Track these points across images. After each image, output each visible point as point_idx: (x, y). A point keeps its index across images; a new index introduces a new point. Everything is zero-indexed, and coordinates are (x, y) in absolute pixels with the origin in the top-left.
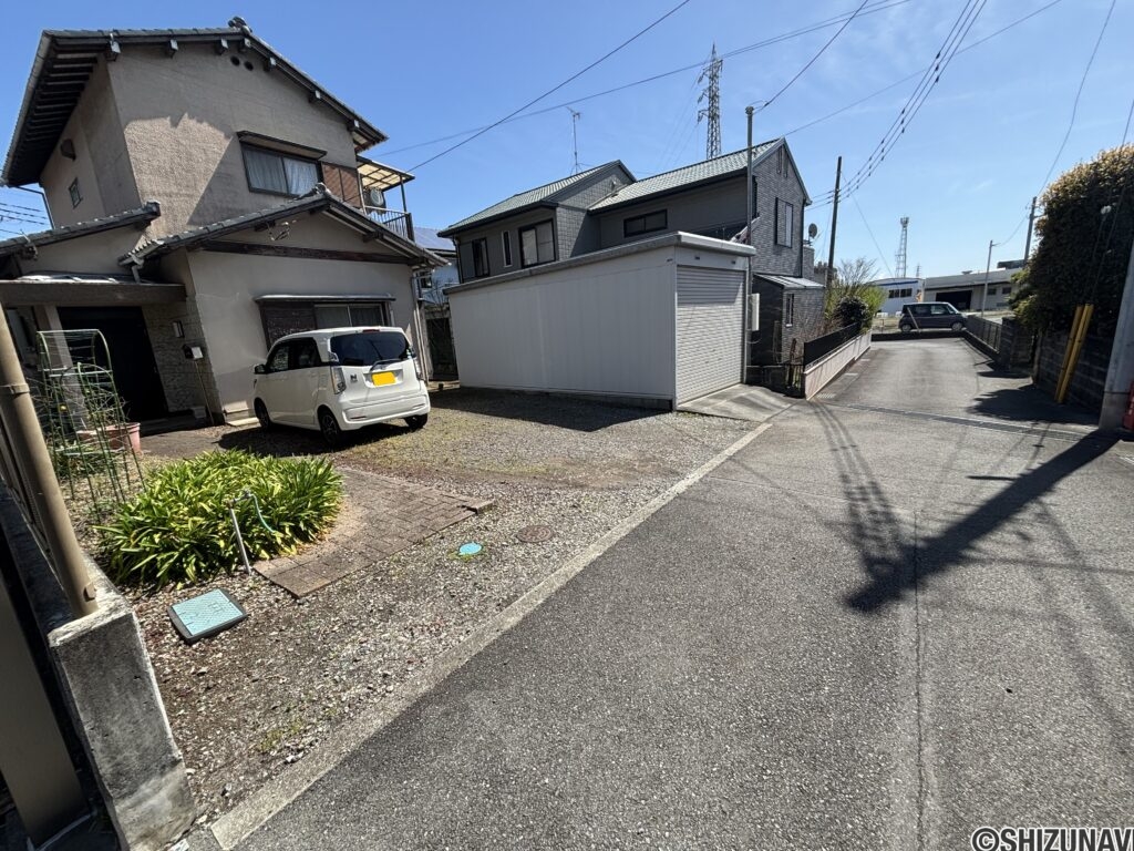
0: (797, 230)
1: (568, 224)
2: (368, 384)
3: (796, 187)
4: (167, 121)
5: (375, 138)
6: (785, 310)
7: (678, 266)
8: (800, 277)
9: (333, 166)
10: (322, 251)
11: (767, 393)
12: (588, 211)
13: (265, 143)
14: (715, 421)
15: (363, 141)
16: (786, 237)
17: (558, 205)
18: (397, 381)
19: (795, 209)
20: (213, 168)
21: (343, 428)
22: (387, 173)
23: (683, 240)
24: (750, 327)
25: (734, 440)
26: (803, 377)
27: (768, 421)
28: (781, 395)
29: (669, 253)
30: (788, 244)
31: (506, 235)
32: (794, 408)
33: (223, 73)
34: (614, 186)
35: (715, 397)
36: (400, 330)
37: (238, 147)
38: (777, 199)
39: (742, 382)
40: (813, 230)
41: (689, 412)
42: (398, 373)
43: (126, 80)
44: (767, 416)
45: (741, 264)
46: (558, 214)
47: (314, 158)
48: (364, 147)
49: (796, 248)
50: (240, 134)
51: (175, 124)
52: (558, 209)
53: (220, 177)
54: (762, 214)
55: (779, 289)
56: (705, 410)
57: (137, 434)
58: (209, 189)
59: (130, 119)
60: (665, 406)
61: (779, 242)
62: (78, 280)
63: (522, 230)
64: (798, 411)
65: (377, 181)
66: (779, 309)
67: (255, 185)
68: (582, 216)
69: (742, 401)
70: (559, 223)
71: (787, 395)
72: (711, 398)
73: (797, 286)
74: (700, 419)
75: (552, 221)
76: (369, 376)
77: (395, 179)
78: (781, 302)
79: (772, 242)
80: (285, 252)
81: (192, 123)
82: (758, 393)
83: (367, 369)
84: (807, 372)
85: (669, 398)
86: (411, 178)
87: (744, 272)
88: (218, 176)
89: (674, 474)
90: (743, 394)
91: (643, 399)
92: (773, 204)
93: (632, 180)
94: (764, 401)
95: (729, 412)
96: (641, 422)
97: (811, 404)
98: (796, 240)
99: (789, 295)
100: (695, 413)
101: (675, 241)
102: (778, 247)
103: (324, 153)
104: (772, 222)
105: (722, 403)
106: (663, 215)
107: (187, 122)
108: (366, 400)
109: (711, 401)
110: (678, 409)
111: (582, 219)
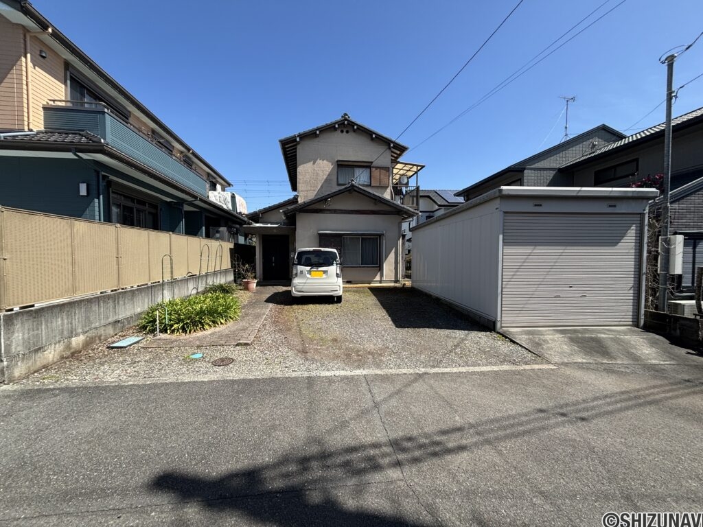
1: (534, 181)
2: (308, 276)
4: (312, 163)
5: (403, 149)
7: (505, 213)
9: (377, 168)
12: (558, 169)
13: (346, 163)
14: (506, 349)
15: (398, 152)
17: (525, 169)
18: (324, 276)
20: (325, 177)
22: (411, 166)
23: (504, 193)
29: (497, 203)
33: (338, 137)
34: (594, 146)
35: (561, 331)
37: (336, 167)
39: (636, 326)
41: (503, 336)
42: (325, 272)
43: (301, 151)
46: (525, 175)
47: (367, 166)
48: (400, 155)
50: (338, 161)
51: (314, 164)
52: (525, 171)
53: (327, 181)
58: (322, 187)
59: (300, 164)
62: (269, 225)
65: (408, 171)
67: (340, 182)
68: (552, 173)
70: (525, 181)
72: (555, 330)
76: (309, 272)
77: (415, 169)
81: (321, 161)
83: (308, 268)
86: (423, 167)
88: (326, 180)
90: (601, 336)
95: (539, 345)
100: (506, 337)
101: (497, 194)
103: (372, 162)
105: (552, 337)
107: (319, 161)
108: (305, 283)
109: (547, 332)
110: (500, 331)
111: (552, 175)
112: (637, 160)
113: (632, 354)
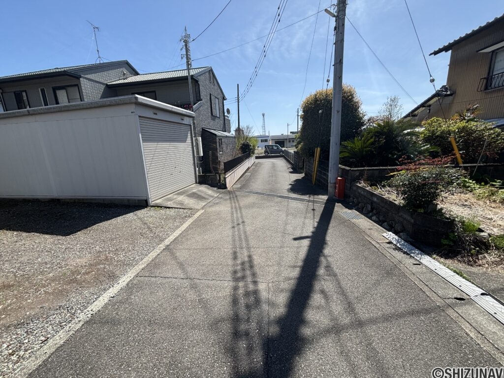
0: (221, 110)
1: (91, 90)
3: (219, 91)
6: (218, 144)
7: (140, 116)
8: (225, 131)
11: (208, 188)
12: (107, 85)
14: (171, 212)
16: (217, 112)
17: (81, 77)
19: (220, 100)
23: (140, 101)
24: (199, 154)
25: (178, 227)
26: (225, 178)
27: (203, 208)
28: (215, 189)
29: (132, 108)
30: (218, 116)
31: (43, 91)
32: (220, 196)
34: (124, 74)
35: (178, 194)
38: (210, 94)
39: (196, 183)
40: (228, 111)
41: (158, 207)
44: (204, 204)
45: (187, 121)
46: (82, 82)
49: (222, 118)
52: (81, 79)
54: (203, 100)
55: (214, 136)
56: (169, 204)
60: (143, 204)
61: (213, 114)
63: (55, 90)
64: (221, 198)
66: (215, 145)
69: (194, 195)
70: (83, 88)
71: (219, 188)
72: (175, 194)
73: (223, 135)
74: (163, 211)
75: (78, 86)
78: (216, 142)
79: (210, 114)
82: (204, 189)
84: (226, 176)
85: (145, 198)
87: (190, 125)
90: (194, 191)
91: (128, 200)
92: (209, 96)
93: (137, 74)
94: (205, 193)
95: (182, 204)
97: (230, 192)
98: (222, 115)
99: (219, 139)
100: (161, 207)
101: (134, 100)
102: (214, 117)
104: (209, 104)
105: (181, 198)
106: (154, 93)
109: (175, 197)
110: (152, 205)
111: (103, 88)
113: (209, 195)
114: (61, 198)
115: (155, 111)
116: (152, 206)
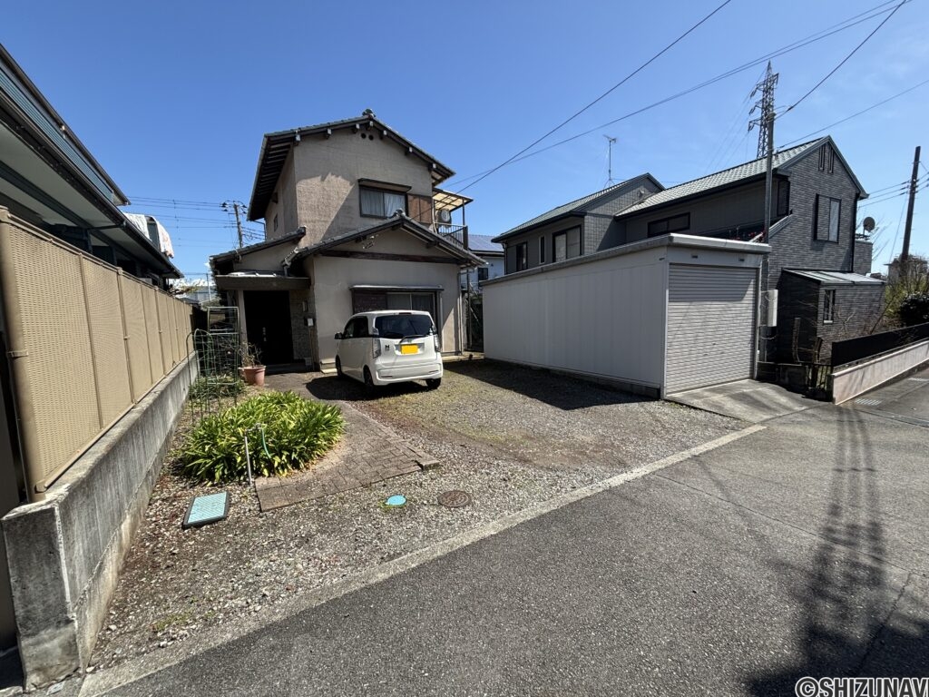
0: (846, 225)
1: (594, 229)
2: (397, 353)
3: (846, 181)
4: (320, 178)
5: (446, 174)
6: (821, 305)
7: (671, 264)
8: (851, 272)
9: (416, 196)
10: (397, 255)
11: (779, 392)
12: (615, 217)
13: (374, 185)
14: (701, 415)
15: (439, 177)
16: (831, 231)
17: (586, 214)
18: (419, 351)
19: (844, 204)
20: (341, 203)
21: (375, 383)
22: (454, 198)
23: (675, 241)
24: (766, 319)
25: (710, 438)
26: (830, 379)
27: (762, 423)
28: (799, 396)
29: (662, 252)
30: (833, 237)
31: (543, 239)
32: (810, 412)
33: (357, 143)
34: (641, 195)
35: (714, 391)
36: (427, 313)
37: (357, 190)
38: (818, 196)
39: (751, 377)
40: (869, 224)
41: (676, 403)
42: (421, 346)
43: (302, 156)
44: (766, 417)
45: (750, 262)
46: (586, 221)
47: (403, 192)
48: (440, 181)
49: (845, 242)
50: (360, 181)
51: (323, 180)
52: (586, 217)
53: (345, 208)
54: (796, 213)
55: (814, 286)
56: (695, 402)
57: (263, 374)
58: (337, 217)
59: (300, 179)
60: (653, 394)
61: (819, 237)
63: (555, 235)
64: (813, 415)
65: (447, 204)
66: (811, 305)
67: (365, 212)
68: (609, 221)
69: (743, 398)
70: (586, 228)
71: (808, 397)
72: (706, 390)
73: (846, 282)
74: (684, 411)
75: (580, 227)
76: (399, 347)
77: (459, 202)
78: (816, 300)
79: (809, 238)
80: (373, 256)
81: (333, 177)
82: (768, 391)
83: (397, 341)
84: (835, 374)
85: (658, 386)
86: (471, 201)
87: (757, 269)
88: (344, 207)
89: (623, 465)
90: (745, 391)
91: (632, 385)
92: (812, 201)
93: (660, 189)
94: (772, 400)
95: (721, 408)
96: (621, 407)
97: (840, 410)
98: (846, 235)
99: (828, 292)
100: (682, 404)
101: (667, 242)
102: (817, 241)
103: (410, 188)
104: (810, 218)
105: (717, 398)
106: (687, 217)
107: (330, 177)
108: (394, 364)
109: (706, 394)
110: (666, 398)
111: (609, 223)
112: (689, 214)
113: (780, 405)
114: (551, 368)
115: (695, 253)
116: (666, 401)
